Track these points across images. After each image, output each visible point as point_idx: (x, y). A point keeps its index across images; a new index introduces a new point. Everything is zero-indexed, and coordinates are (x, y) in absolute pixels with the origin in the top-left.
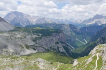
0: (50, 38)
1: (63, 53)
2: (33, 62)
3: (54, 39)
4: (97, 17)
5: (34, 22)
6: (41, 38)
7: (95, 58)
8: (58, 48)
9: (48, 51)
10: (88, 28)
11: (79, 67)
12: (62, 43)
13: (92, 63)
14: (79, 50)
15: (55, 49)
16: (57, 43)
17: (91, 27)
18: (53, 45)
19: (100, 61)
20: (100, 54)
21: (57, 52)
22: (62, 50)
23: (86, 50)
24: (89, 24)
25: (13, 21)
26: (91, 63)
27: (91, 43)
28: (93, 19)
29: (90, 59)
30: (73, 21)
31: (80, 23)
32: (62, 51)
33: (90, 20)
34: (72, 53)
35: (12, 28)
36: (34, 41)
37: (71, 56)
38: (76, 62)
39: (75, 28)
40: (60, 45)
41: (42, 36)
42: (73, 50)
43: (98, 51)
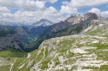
0: (5, 38)
1: (18, 49)
3: (9, 38)
4: (43, 20)
7: (43, 50)
8: (14, 46)
9: (4, 49)
10: (36, 29)
11: (32, 58)
12: (16, 41)
13: (41, 54)
14: (31, 46)
15: (11, 47)
16: (12, 42)
17: (39, 28)
18: (9, 43)
19: (47, 52)
20: (46, 47)
21: (13, 49)
22: (17, 47)
23: (36, 45)
24: (37, 25)
26: (40, 54)
27: (40, 40)
28: (40, 22)
29: (40, 51)
30: (25, 24)
31: (30, 25)
32: (17, 48)
33: (38, 23)
34: (26, 48)
37: (25, 51)
38: (29, 55)
39: (27, 29)
40: (15, 43)
42: (26, 46)
43: (44, 45)
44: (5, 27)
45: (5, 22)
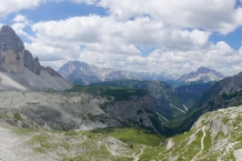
0: (128, 104)
1: (149, 128)
2: (100, 143)
3: (135, 105)
4: (202, 70)
5: (103, 77)
6: (113, 104)
7: (200, 134)
8: (141, 120)
9: (125, 125)
10: (188, 87)
11: (176, 150)
12: (147, 111)
13: (196, 143)
14: (176, 124)
15: (137, 123)
16: (140, 112)
17: (194, 85)
18: (133, 114)
19: (208, 139)
20: (208, 128)
21: (140, 126)
22: (148, 123)
23: (185, 121)
25: (71, 76)
26: (194, 143)
27: (195, 110)
28: (197, 74)
29: (193, 137)
30: (166, 76)
31: (176, 79)
32: (147, 125)
33: (192, 75)
34: (165, 128)
35: (70, 87)
36: (102, 108)
37: (163, 134)
38: (170, 143)
39: (168, 87)
40: (145, 116)
41: (115, 101)
43: (204, 123)
44: (128, 82)
45: (130, 73)
